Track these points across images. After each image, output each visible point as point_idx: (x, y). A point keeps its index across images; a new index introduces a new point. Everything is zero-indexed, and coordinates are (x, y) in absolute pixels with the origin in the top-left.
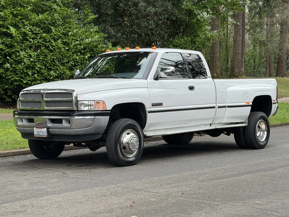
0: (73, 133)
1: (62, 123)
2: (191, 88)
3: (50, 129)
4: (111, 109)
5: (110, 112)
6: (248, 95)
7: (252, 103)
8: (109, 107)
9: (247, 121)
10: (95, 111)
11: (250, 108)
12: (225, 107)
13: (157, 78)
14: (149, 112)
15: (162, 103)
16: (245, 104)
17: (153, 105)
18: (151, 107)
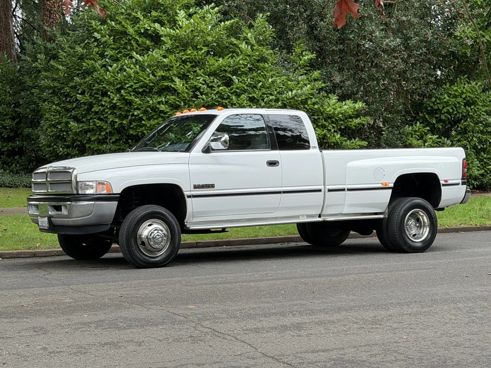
0: (71, 223)
1: (61, 211)
2: (272, 163)
3: (52, 219)
4: (120, 192)
5: (119, 196)
6: (384, 173)
7: (394, 184)
8: (118, 189)
9: (387, 211)
10: (97, 194)
11: (390, 191)
12: (343, 190)
13: (207, 150)
14: (189, 197)
15: (214, 185)
16: (380, 186)
17: (196, 187)
18: (192, 189)
